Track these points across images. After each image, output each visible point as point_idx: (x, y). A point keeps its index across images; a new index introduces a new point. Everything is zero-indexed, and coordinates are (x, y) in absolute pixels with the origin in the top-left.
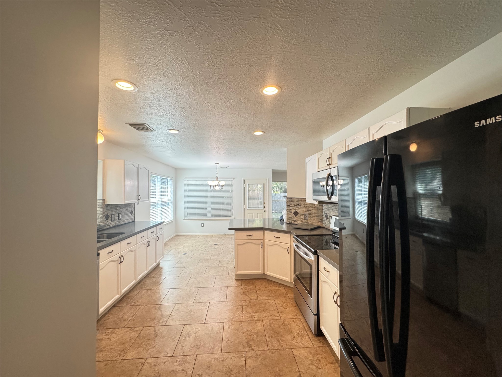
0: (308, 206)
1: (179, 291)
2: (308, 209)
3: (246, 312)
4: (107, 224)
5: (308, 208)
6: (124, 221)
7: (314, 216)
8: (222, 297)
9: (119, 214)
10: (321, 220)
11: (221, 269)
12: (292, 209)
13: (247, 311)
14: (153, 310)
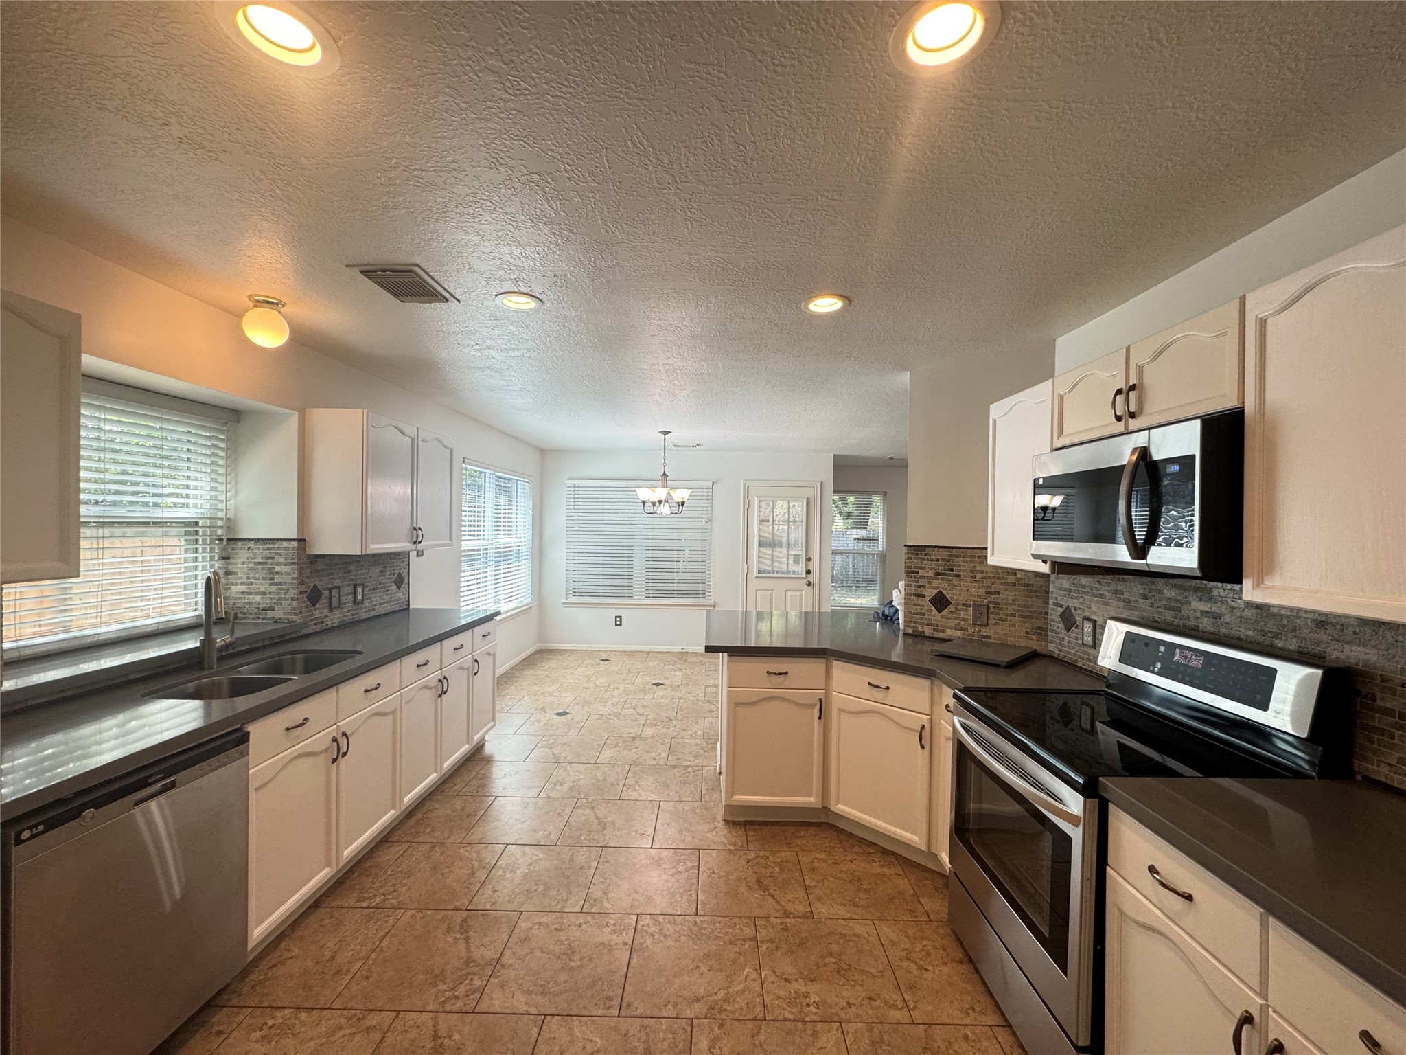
0: (989, 577)
1: (534, 858)
2: (991, 588)
3: (774, 972)
4: (315, 619)
5: (987, 582)
6: (374, 610)
7: (1013, 615)
8: (681, 895)
9: (355, 587)
10: (1042, 631)
11: (675, 775)
12: (924, 586)
13: (779, 971)
14: (439, 933)
